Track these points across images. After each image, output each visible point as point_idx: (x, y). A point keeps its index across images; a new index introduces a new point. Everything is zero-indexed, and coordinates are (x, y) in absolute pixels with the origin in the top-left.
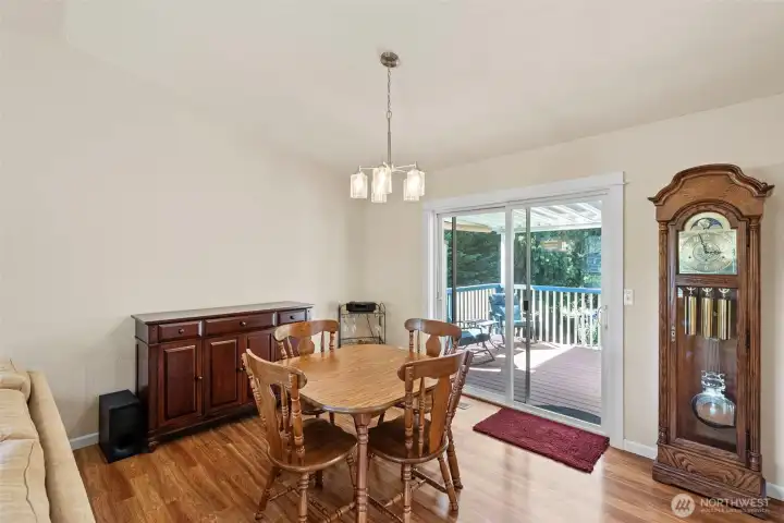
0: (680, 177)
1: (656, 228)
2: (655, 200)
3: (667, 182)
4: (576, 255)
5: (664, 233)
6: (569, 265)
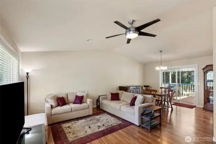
0: (207, 66)
1: (203, 73)
2: (203, 69)
3: (205, 67)
4: (188, 76)
5: (204, 74)
6: (186, 79)
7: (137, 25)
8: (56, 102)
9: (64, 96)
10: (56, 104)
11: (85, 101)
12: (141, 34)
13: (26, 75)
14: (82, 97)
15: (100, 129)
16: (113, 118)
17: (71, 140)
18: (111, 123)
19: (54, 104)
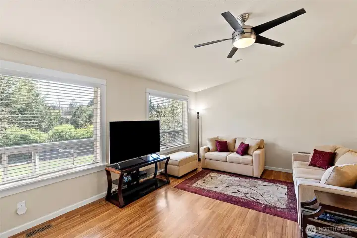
8: (215, 145)
9: (229, 140)
10: (215, 148)
11: (251, 153)
12: (260, 40)
14: (248, 146)
15: (233, 195)
16: (286, 196)
17: (195, 185)
18: (261, 198)
19: (211, 148)
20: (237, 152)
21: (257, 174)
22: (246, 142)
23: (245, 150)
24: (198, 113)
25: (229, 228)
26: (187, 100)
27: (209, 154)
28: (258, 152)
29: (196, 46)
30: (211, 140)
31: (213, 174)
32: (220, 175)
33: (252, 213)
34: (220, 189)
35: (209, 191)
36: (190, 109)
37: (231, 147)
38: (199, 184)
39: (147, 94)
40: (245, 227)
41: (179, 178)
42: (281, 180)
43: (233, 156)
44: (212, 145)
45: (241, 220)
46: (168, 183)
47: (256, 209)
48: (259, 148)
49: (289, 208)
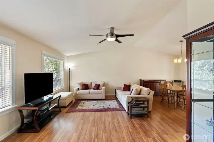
7: (116, 32)
8: (82, 86)
9: (89, 83)
10: (82, 88)
11: (101, 89)
12: (117, 40)
13: (69, 69)
14: (99, 85)
15: (98, 108)
16: (117, 104)
17: (77, 108)
18: (110, 107)
19: (80, 88)
20: (94, 89)
21: (104, 98)
22: (98, 84)
23: (98, 87)
24: (70, 68)
25: (105, 120)
26: (63, 60)
27: (79, 92)
28: (104, 88)
29: (90, 35)
30: (80, 84)
31: (84, 102)
32: (87, 101)
33: (110, 113)
34: (91, 107)
35: (87, 109)
36: (65, 66)
37: (90, 87)
38: (79, 107)
39: (43, 54)
40: (110, 118)
41: (65, 107)
42: (112, 99)
43: (92, 91)
44: (80, 86)
45: (107, 116)
46: (60, 111)
47: (110, 111)
48: (103, 86)
49: (120, 107)
